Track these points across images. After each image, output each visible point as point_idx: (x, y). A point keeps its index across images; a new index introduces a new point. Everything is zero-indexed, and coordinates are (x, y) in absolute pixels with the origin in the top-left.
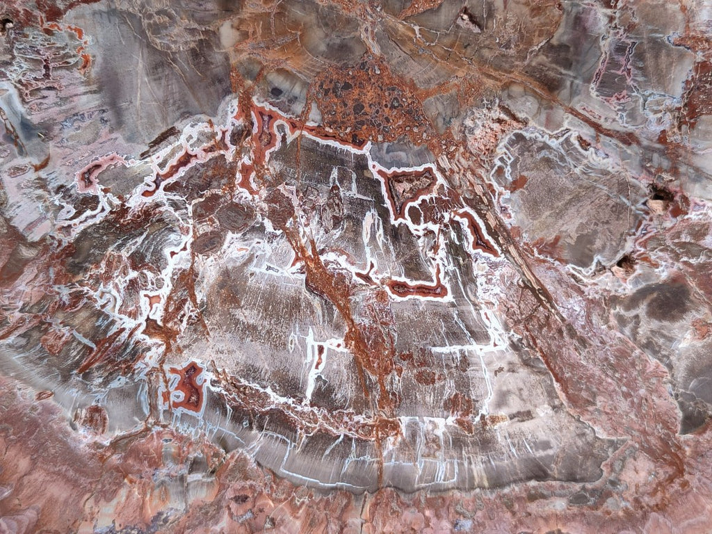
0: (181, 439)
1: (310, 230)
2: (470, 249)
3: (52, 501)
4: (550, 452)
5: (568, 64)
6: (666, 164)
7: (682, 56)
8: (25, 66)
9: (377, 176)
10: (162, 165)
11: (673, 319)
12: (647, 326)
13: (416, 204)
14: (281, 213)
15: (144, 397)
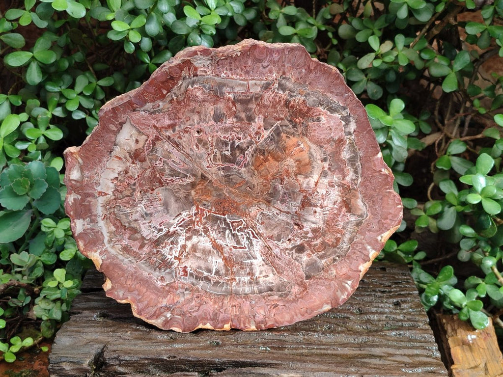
0: (183, 283)
1: (213, 234)
2: (251, 238)
3: (151, 299)
4: (273, 285)
5: (273, 197)
6: (297, 218)
7: (300, 194)
8: (146, 201)
9: (229, 222)
10: (178, 221)
11: (301, 253)
12: (295, 255)
13: (238, 228)
14: (206, 231)
15: (174, 274)
